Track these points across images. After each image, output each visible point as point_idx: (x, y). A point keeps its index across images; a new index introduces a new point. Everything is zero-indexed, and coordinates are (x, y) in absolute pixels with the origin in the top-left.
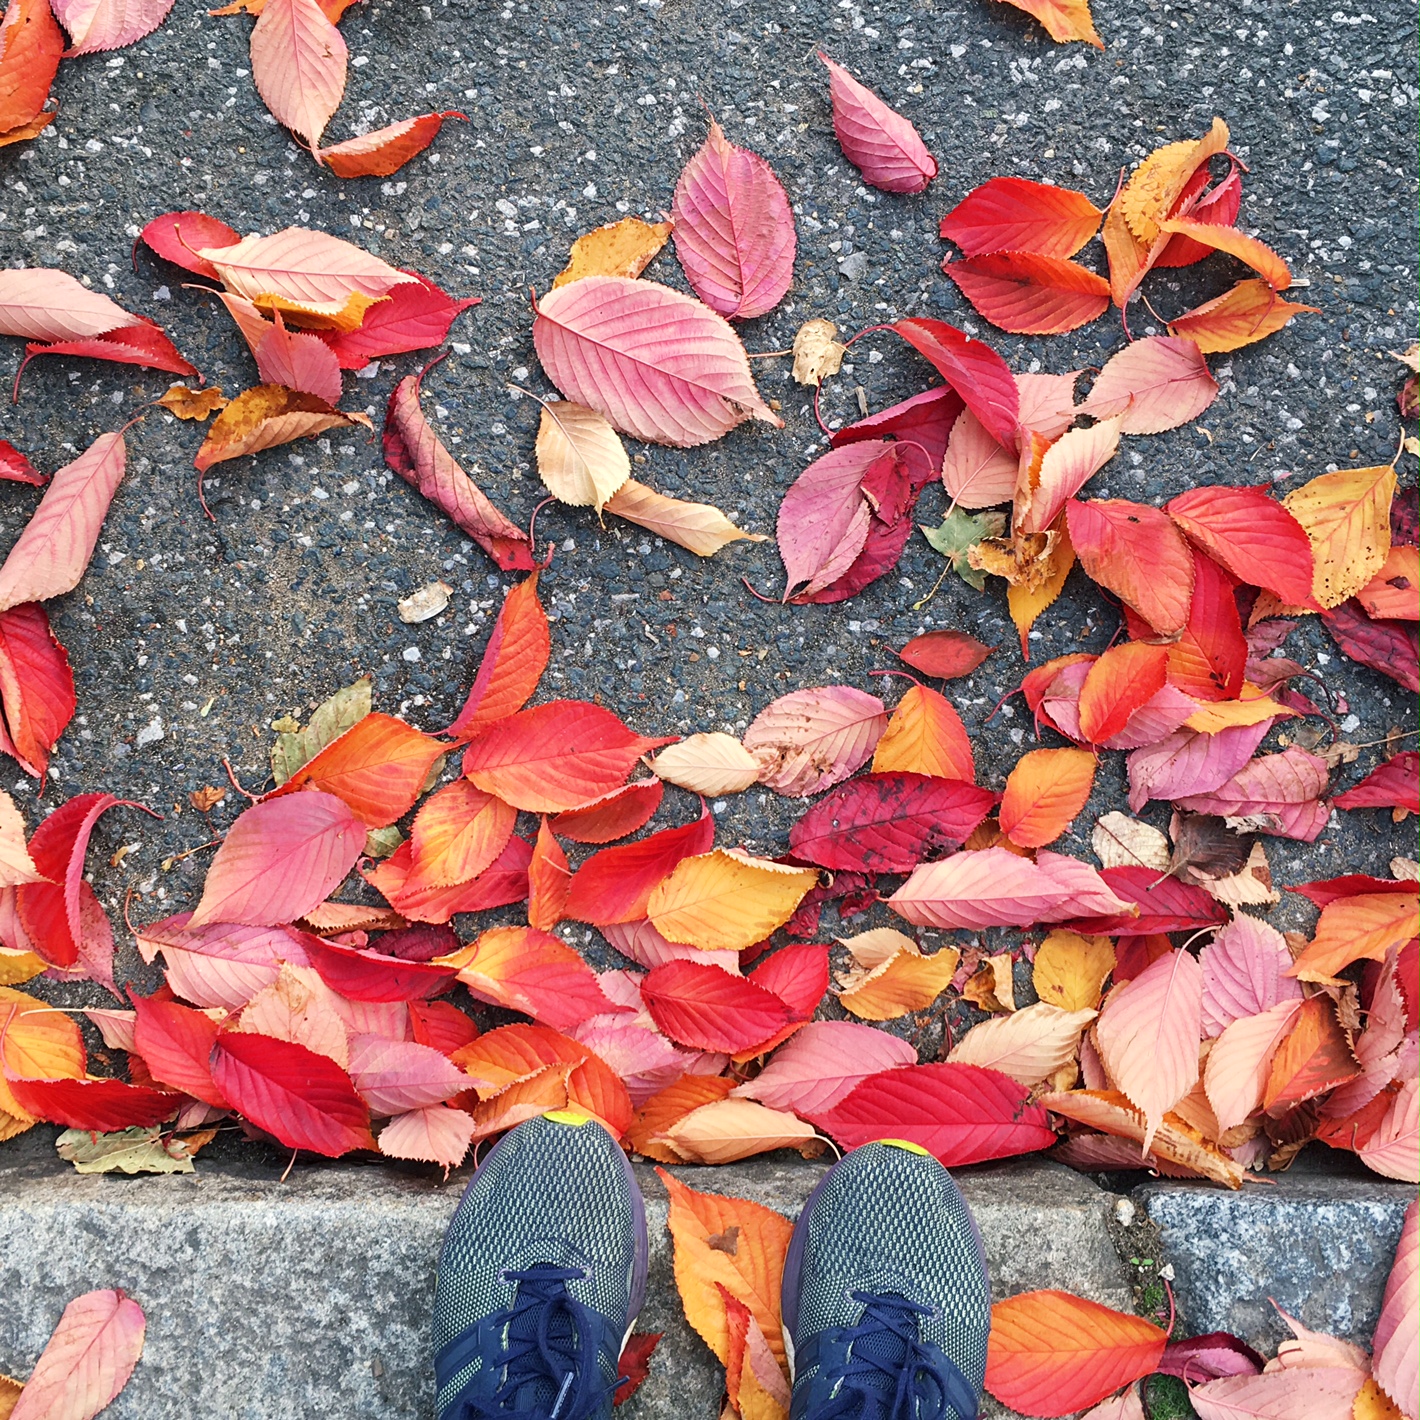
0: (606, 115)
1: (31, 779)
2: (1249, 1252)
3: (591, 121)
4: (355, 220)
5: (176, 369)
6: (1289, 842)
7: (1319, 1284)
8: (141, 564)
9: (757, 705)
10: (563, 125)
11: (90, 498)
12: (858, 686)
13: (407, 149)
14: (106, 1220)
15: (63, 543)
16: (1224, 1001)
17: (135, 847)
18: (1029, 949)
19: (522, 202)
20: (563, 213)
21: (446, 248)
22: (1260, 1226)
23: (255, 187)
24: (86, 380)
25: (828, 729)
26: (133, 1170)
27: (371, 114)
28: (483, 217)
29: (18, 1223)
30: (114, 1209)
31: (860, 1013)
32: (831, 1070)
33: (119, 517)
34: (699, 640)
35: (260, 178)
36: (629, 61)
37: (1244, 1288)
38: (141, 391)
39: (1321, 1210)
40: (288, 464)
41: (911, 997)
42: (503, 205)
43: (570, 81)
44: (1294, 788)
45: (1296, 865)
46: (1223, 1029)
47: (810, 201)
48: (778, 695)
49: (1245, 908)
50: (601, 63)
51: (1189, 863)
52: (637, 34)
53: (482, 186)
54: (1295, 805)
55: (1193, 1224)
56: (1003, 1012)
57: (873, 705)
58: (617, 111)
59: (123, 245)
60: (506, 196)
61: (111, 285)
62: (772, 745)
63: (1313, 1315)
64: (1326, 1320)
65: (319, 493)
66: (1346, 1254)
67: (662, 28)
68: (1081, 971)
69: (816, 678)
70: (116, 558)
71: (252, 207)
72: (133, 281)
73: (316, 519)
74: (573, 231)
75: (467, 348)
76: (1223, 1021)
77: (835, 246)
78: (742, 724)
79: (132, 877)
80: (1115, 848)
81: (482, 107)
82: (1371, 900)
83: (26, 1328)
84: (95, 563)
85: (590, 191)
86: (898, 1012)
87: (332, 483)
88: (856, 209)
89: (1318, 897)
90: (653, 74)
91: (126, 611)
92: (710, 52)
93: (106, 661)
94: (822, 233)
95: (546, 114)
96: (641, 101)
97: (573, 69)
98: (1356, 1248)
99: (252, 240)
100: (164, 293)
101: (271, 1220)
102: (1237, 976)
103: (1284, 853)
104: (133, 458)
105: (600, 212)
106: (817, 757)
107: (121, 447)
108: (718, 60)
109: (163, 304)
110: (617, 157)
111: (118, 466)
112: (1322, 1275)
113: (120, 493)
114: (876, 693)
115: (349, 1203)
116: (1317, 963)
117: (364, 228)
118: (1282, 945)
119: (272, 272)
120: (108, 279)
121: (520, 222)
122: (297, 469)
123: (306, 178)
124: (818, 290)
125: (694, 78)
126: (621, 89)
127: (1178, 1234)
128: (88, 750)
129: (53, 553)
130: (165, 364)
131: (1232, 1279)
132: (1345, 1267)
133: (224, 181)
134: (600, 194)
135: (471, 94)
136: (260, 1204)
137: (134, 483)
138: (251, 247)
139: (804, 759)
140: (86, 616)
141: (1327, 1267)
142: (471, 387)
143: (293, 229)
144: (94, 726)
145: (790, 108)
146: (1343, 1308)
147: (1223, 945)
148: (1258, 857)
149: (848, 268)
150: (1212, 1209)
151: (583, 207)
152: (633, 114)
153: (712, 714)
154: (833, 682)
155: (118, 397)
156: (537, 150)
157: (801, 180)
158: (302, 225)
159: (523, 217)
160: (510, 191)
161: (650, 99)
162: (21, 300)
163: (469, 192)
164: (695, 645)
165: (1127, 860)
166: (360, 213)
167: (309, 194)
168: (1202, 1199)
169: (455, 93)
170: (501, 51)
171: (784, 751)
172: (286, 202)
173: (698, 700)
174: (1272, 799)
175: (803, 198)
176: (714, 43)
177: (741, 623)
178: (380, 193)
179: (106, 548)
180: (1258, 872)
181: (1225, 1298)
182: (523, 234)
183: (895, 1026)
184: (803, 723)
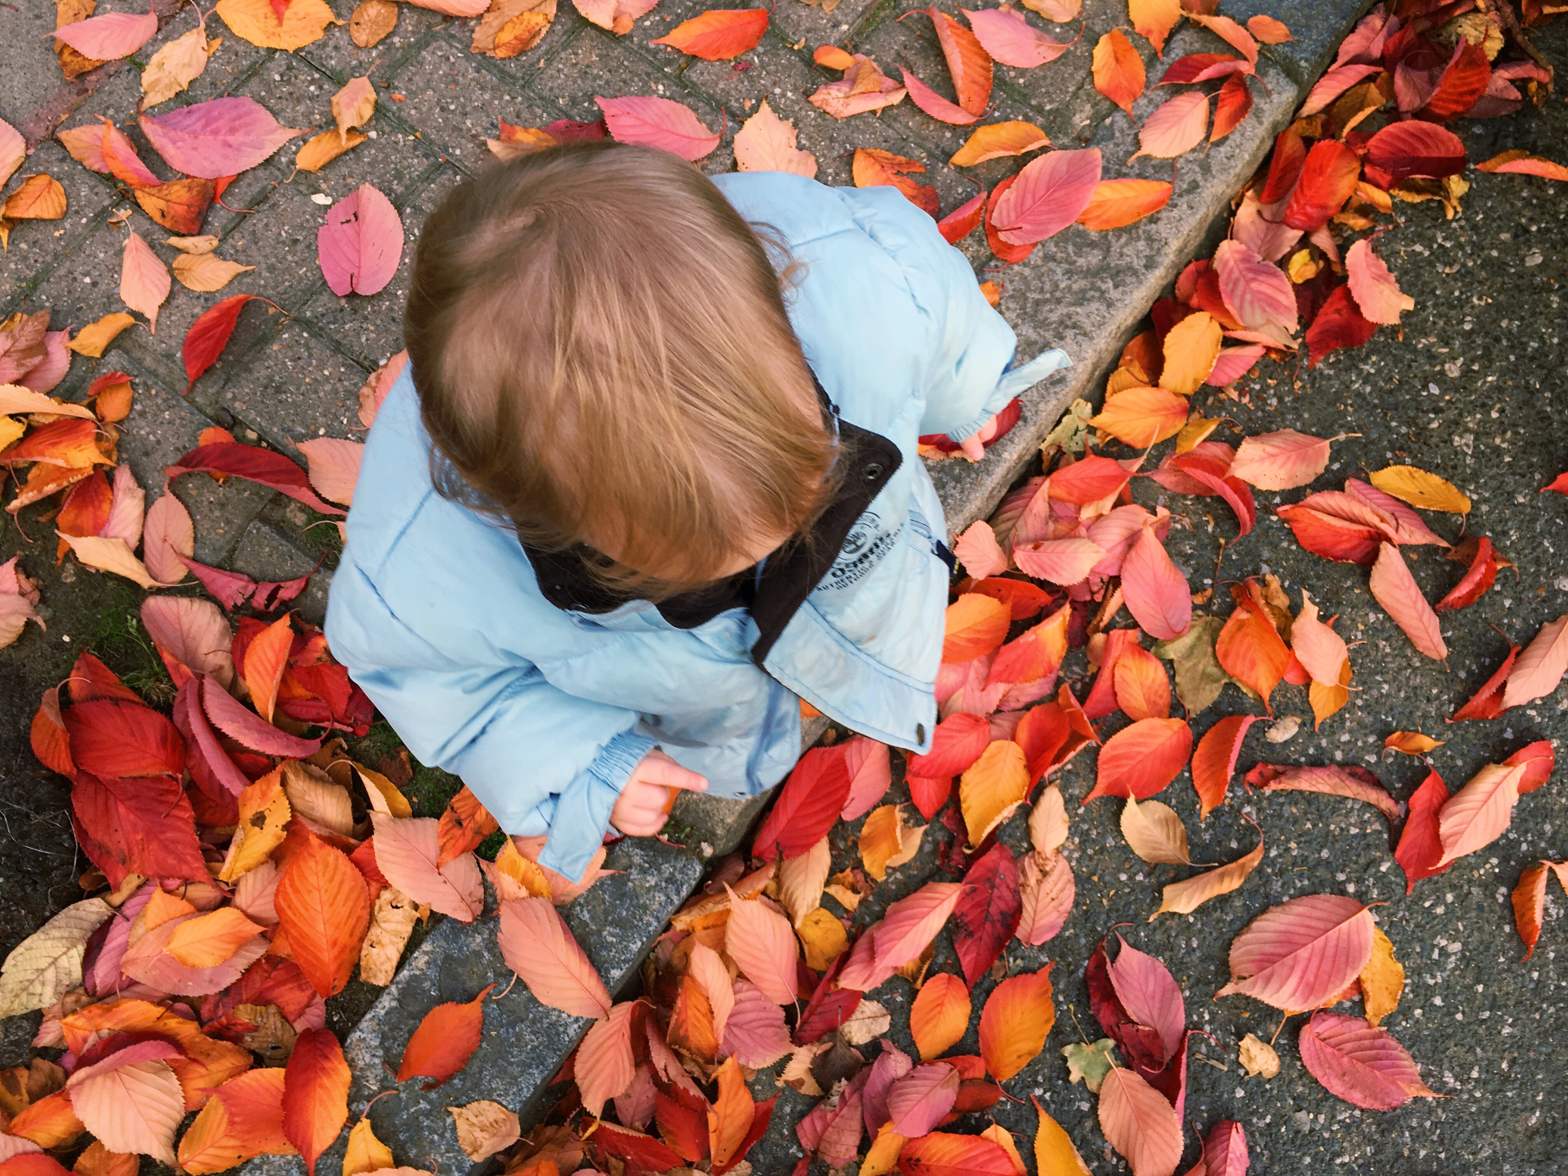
0: (1479, 1043)
1: (1278, 505)
2: (649, 890)
3: (1481, 1031)
4: (1494, 861)
5: (1462, 712)
6: (802, 1115)
7: (606, 913)
8: (1361, 627)
9: (1080, 880)
10: (1487, 1014)
11: (1415, 623)
12: (1053, 939)
13: (1523, 916)
14: (1057, 389)
15: (1399, 594)
16: (748, 1005)
17: (1210, 529)
18: (849, 923)
19: (1453, 958)
20: (1433, 977)
21: (1450, 898)
22: (656, 906)
23: (1544, 822)
24: (1482, 666)
25: (1040, 906)
26: (1065, 420)
27: (1553, 912)
28: (1457, 930)
29: (1084, 354)
30: (1060, 396)
31: (880, 811)
32: (864, 772)
33: (1394, 632)
34: (1136, 874)
35: (1548, 827)
36: (1505, 1079)
37: (634, 874)
38: (1459, 688)
39: (639, 944)
40: (1372, 733)
41: (871, 842)
42: (1456, 947)
43: (1511, 1036)
44: (835, 1137)
45: (788, 1109)
46: (735, 993)
47: (1357, 1123)
48: (1077, 894)
49: (789, 1058)
50: (1513, 1062)
51: (834, 1046)
52: (1519, 1095)
53: (1476, 943)
54: (825, 1130)
55: (679, 876)
56: (828, 883)
57: (1037, 939)
58: (1478, 1050)
59: (1548, 733)
60: (1462, 951)
61: (1529, 712)
62: (1052, 869)
63: (594, 898)
64: (587, 903)
65: (1345, 738)
66: (610, 939)
67: (1515, 1112)
68: (817, 942)
69: (1072, 921)
70: (1372, 617)
71: (1533, 813)
72: (1525, 724)
73: (1331, 726)
74: (1419, 974)
75: (1383, 868)
76: (739, 996)
77: (1322, 1118)
78: (1073, 864)
79: (1196, 519)
80: (868, 1013)
81: (1523, 975)
82: (742, 1135)
83: (1034, 328)
84: (1375, 605)
85: (1438, 1001)
86: (865, 830)
87: (1347, 748)
88: (1337, 1148)
89: (763, 1107)
90: (1490, 1087)
91: (1339, 604)
92: (1484, 1131)
93: (1319, 578)
94: (1334, 1117)
95: (1499, 1009)
96: (1477, 1068)
97: (1517, 1043)
98: (608, 946)
99: (1514, 798)
100: (1509, 734)
101: (1006, 455)
102: (755, 1024)
103: (799, 1107)
104: (1424, 659)
105: (1422, 997)
106: (1029, 890)
107: (1434, 656)
108: (1477, 1132)
109: (1503, 731)
110: (1450, 1031)
111: (1425, 648)
112: (608, 918)
113: (1408, 641)
114: (1042, 947)
115: (987, 494)
116: (729, 1076)
117: (1487, 862)
118: (751, 1066)
119: (1490, 794)
120: (1533, 713)
121: (1442, 949)
122: (1366, 735)
123: (1535, 851)
124: (1300, 1089)
125: (1473, 1109)
126: (1491, 1063)
127: (680, 865)
128: (1276, 540)
129: (1397, 586)
130: (1467, 709)
131: (643, 871)
132: (605, 933)
133: (1556, 807)
134: (1432, 1005)
135: (1535, 975)
136: (1015, 456)
137: (1409, 652)
138: (1510, 796)
139: (1032, 881)
140: (1349, 583)
141: (611, 924)
142: (1359, 855)
143: (1508, 824)
144: (1288, 551)
145: (1423, 1153)
146: (586, 916)
147: (779, 1027)
148: (810, 1088)
149: (1302, 1115)
150: (678, 893)
151: (1431, 991)
152: (1471, 1058)
153: (1090, 852)
154: (1064, 929)
155: (1462, 675)
156: (1480, 988)
157: (1374, 1127)
158: (1508, 831)
159: (1443, 952)
160: (1464, 956)
161: (1475, 1074)
162: (1547, 660)
163: (1476, 934)
164: (1134, 870)
165: (857, 1014)
166: (1497, 866)
167: (1524, 847)
168: (684, 893)
169: (1541, 967)
170: (1552, 1010)
171: (1045, 874)
172: (1526, 832)
173: (1103, 849)
174: (837, 1119)
175: (1362, 1121)
176: (1487, 1137)
177: (1130, 903)
178: (1503, 885)
179: (1381, 616)
180: (800, 1082)
181: (637, 860)
182: (1434, 946)
183: (859, 823)
184: (1053, 895)
